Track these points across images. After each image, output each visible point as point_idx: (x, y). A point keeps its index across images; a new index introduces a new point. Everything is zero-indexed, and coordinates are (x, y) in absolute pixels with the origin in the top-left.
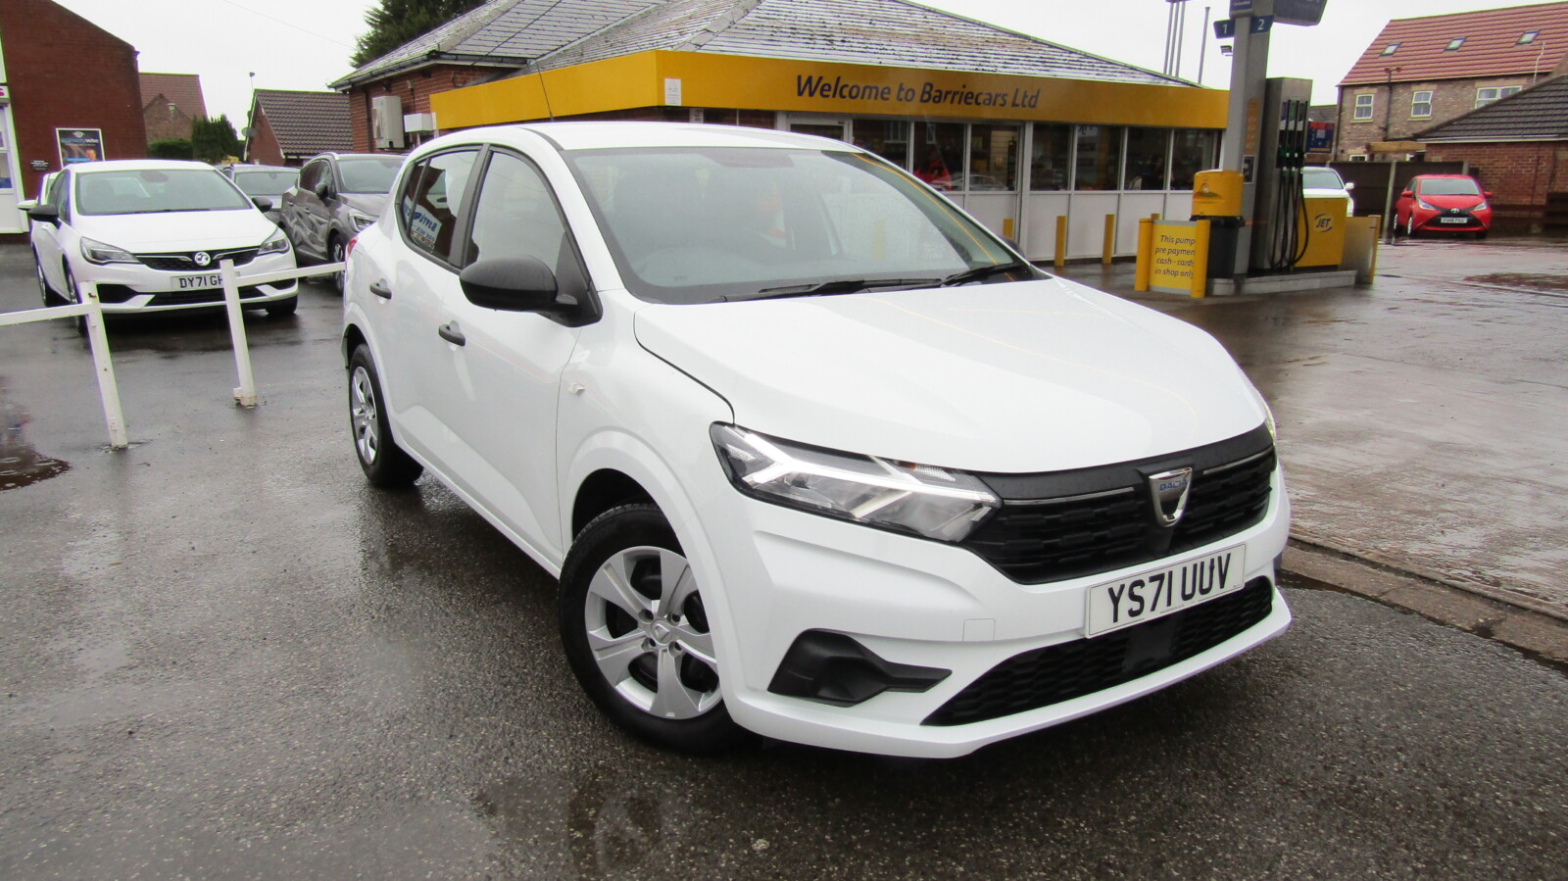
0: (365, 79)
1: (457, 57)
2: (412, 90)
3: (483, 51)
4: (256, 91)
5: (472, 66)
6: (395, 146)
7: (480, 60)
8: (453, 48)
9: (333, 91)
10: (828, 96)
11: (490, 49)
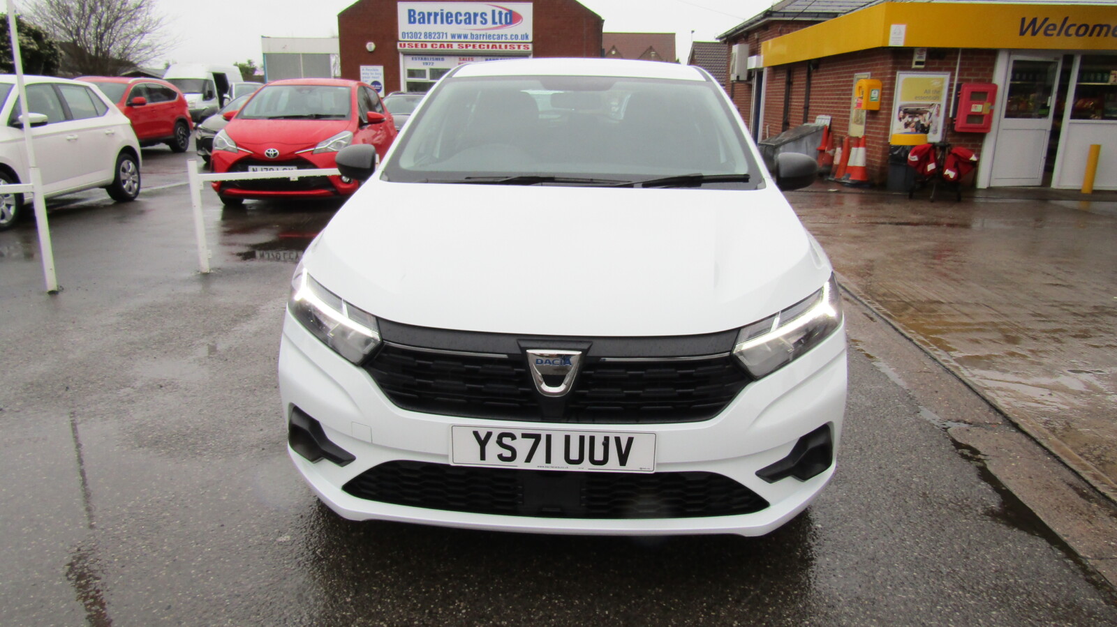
0: (733, 33)
1: (784, 14)
2: (758, 39)
3: (799, 9)
4: (694, 43)
5: (792, 21)
6: (741, 79)
7: (798, 16)
8: (783, 8)
9: (718, 41)
10: (1052, 35)
11: (804, 7)
